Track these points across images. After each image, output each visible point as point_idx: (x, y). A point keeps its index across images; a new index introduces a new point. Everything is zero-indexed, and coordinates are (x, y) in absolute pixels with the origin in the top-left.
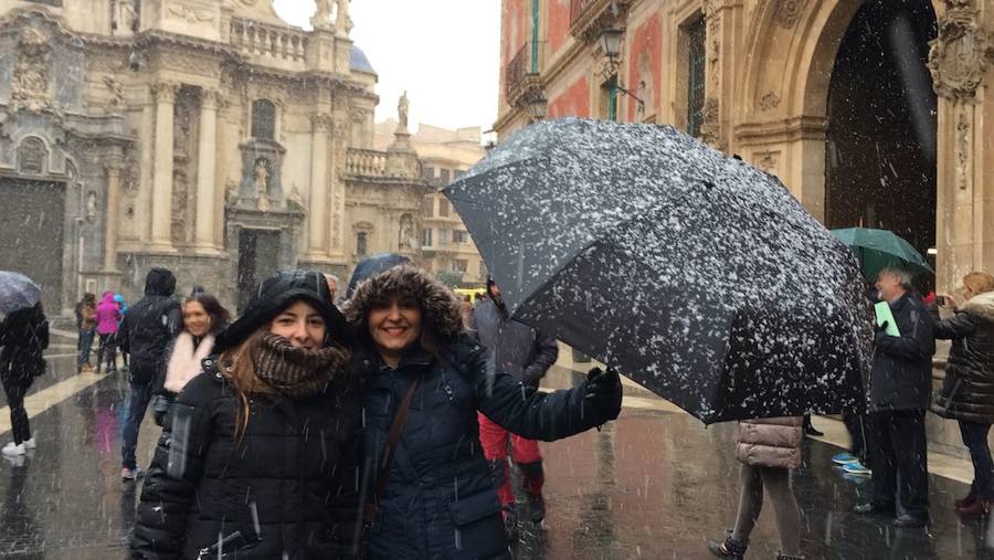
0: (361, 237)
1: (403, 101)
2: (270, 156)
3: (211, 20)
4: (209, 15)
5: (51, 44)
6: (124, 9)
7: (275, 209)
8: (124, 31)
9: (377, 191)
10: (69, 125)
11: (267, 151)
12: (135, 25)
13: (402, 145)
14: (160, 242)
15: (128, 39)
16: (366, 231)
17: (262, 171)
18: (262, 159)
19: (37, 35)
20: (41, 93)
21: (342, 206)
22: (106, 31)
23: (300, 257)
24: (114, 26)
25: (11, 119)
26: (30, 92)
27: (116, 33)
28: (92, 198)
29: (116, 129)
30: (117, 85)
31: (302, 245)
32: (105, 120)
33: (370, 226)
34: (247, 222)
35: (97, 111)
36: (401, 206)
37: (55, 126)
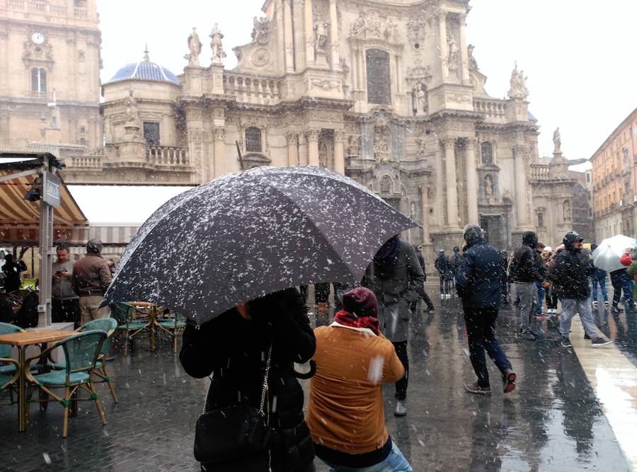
0: (540, 217)
1: (556, 134)
2: (492, 173)
3: (468, 100)
4: (467, 97)
5: (388, 125)
6: (420, 101)
7: (497, 204)
8: (420, 113)
9: (546, 188)
10: (402, 167)
11: (491, 170)
12: (426, 109)
13: (559, 160)
14: (453, 226)
15: (424, 117)
16: (542, 212)
17: (488, 182)
18: (487, 175)
19: (383, 121)
20: (386, 152)
21: (531, 198)
22: (411, 114)
23: (513, 230)
24: (415, 111)
25: (377, 166)
26: (383, 152)
27: (417, 114)
28: (413, 205)
29: (424, 166)
30: (423, 143)
31: (513, 223)
32: (417, 162)
33: (544, 209)
34: (485, 212)
35: (413, 159)
36: (564, 196)
37: (395, 168)
